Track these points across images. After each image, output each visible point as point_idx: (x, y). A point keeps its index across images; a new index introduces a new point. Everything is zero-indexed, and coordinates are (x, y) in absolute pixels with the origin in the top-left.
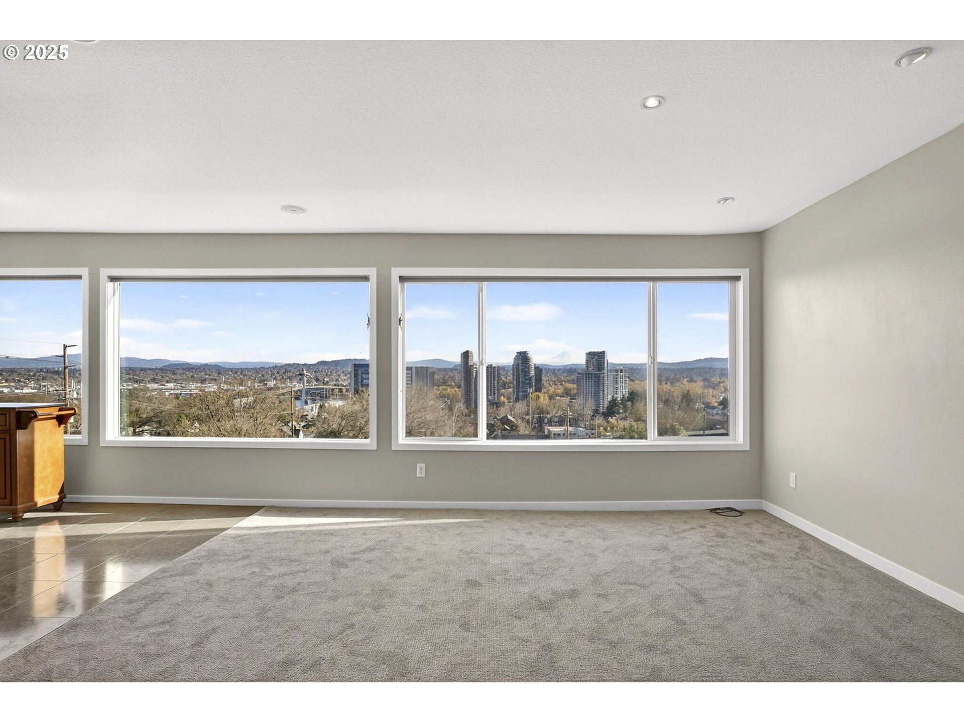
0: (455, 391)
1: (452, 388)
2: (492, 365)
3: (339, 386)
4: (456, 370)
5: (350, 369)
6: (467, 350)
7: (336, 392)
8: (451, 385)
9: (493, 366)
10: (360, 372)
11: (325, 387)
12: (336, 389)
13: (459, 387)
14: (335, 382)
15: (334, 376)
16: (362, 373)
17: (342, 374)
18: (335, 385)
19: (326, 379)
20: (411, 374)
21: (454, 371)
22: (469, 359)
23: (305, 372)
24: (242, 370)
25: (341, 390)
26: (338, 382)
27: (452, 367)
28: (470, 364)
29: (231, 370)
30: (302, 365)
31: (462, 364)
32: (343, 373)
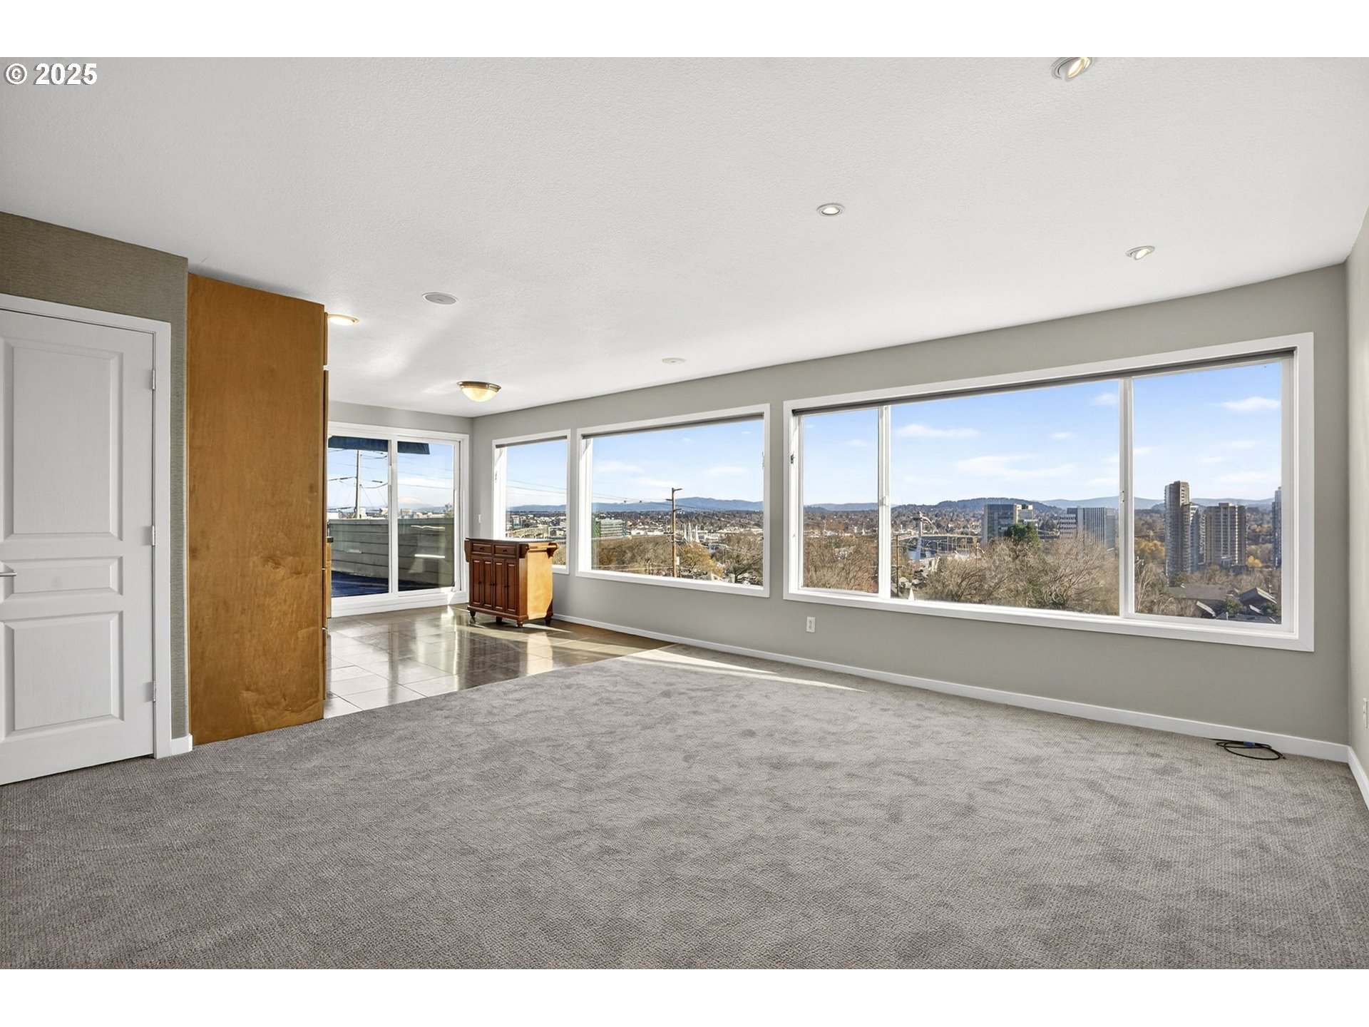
0: (1155, 545)
1: (1149, 541)
2: (1228, 504)
3: (967, 534)
4: (1158, 512)
5: (982, 511)
6: (1177, 480)
7: (964, 542)
8: (1148, 536)
9: (1231, 505)
10: (996, 515)
11: (948, 535)
12: (965, 538)
13: (1162, 539)
14: (962, 530)
15: (962, 522)
16: (999, 518)
17: (973, 519)
18: (962, 533)
19: (950, 526)
20: (1076, 518)
21: (1154, 515)
22: (1181, 495)
23: (921, 515)
24: (848, 514)
25: (970, 541)
26: (966, 529)
27: (1149, 508)
28: (1181, 502)
29: (836, 513)
30: (919, 506)
31: (1168, 503)
32: (973, 517)
